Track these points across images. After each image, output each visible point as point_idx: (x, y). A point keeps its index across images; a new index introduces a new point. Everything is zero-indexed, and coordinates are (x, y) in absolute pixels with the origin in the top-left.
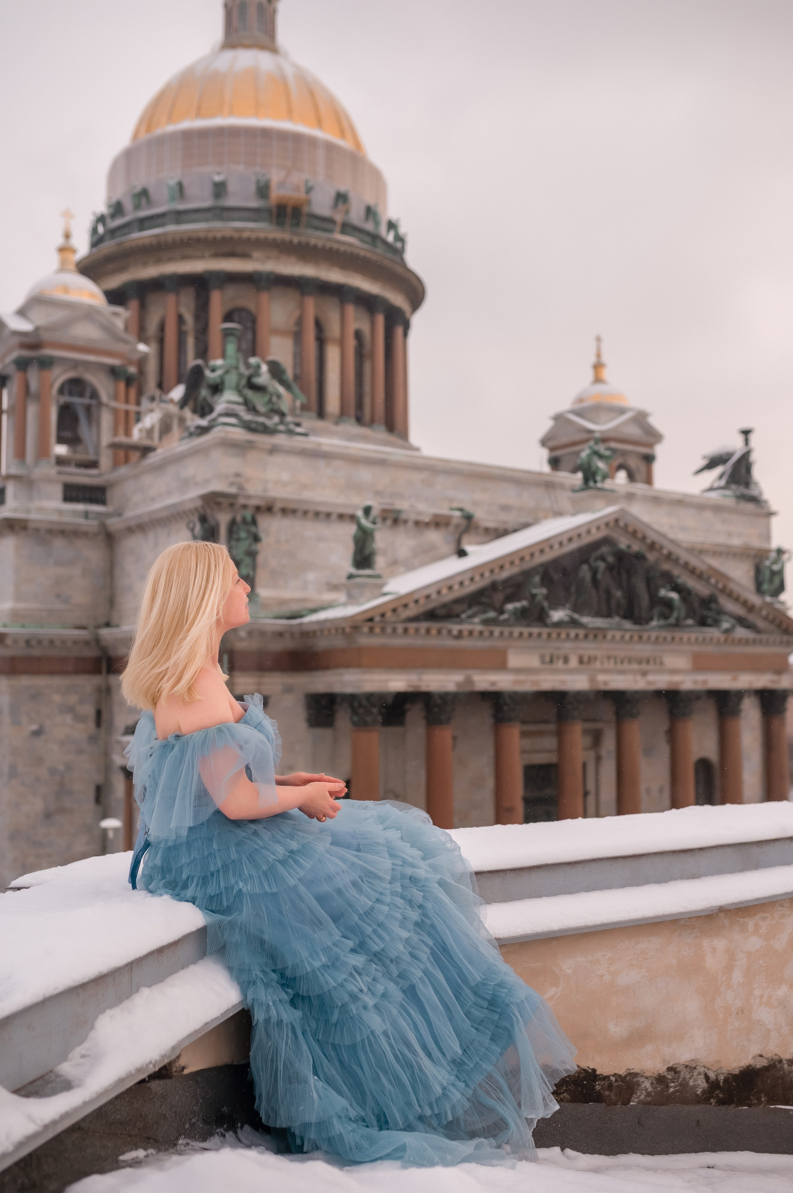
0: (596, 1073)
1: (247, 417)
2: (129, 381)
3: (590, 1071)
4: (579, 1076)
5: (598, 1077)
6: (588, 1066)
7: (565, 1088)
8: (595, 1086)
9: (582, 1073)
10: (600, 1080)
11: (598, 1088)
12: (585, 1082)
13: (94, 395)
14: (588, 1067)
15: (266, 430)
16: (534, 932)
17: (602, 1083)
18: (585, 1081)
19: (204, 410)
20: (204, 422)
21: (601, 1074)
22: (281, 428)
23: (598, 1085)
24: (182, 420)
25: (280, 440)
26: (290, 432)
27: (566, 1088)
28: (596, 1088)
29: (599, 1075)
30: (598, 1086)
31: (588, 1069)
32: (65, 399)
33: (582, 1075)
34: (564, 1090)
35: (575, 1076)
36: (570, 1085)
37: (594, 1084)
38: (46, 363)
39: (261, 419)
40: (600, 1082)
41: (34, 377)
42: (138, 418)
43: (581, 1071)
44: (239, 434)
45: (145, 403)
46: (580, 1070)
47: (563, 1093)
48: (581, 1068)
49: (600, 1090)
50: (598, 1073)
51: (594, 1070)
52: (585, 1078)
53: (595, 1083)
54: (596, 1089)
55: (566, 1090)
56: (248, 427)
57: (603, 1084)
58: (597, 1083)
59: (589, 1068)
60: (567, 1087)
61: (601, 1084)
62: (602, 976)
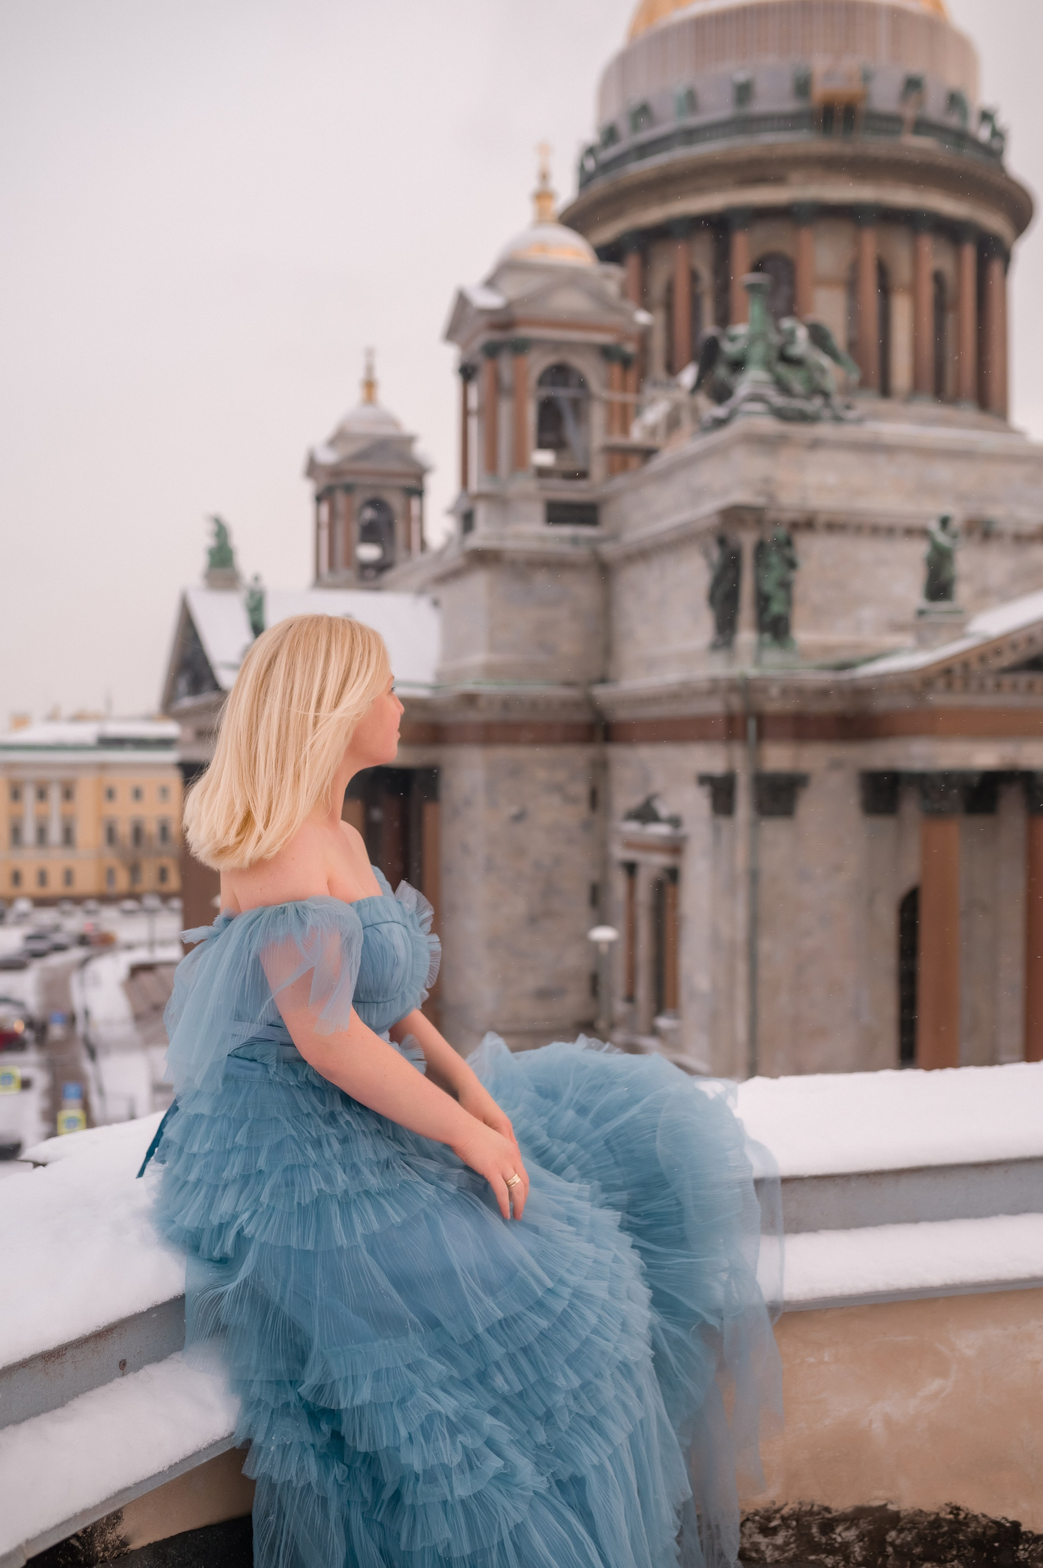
0: (1020, 1530)
1: (779, 400)
2: (626, 362)
3: (1008, 1525)
4: (984, 1533)
5: (1024, 1537)
6: (1005, 1516)
7: (955, 1553)
8: (1017, 1550)
9: (991, 1528)
10: (1027, 1541)
11: (1022, 1555)
12: (996, 1544)
13: (582, 384)
14: (1004, 1518)
15: (804, 418)
16: (891, 1288)
17: (1032, 1547)
18: (997, 1542)
19: (721, 394)
20: (720, 412)
21: (1031, 1532)
22: (826, 413)
23: (1022, 1550)
24: (695, 412)
25: (825, 430)
26: (838, 419)
27: (958, 1553)
28: (1018, 1555)
29: (1025, 1533)
30: (1022, 1552)
31: (1003, 1521)
32: (547, 392)
33: (990, 1532)
34: (953, 1555)
35: (977, 1532)
36: (965, 1548)
37: (1015, 1548)
38: (520, 347)
39: (798, 404)
40: (1027, 1546)
41: (506, 365)
42: (639, 410)
43: (990, 1524)
44: (768, 425)
45: (649, 392)
46: (987, 1523)
47: (952, 1560)
48: (989, 1519)
49: (1026, 1559)
50: (1023, 1529)
51: (1016, 1525)
52: (996, 1538)
53: (1018, 1546)
54: (1018, 1558)
55: (957, 1557)
56: (781, 415)
57: (1033, 1550)
58: (1021, 1547)
59: (1006, 1519)
60: (959, 1550)
61: (1029, 1549)
62: (1037, 1362)
